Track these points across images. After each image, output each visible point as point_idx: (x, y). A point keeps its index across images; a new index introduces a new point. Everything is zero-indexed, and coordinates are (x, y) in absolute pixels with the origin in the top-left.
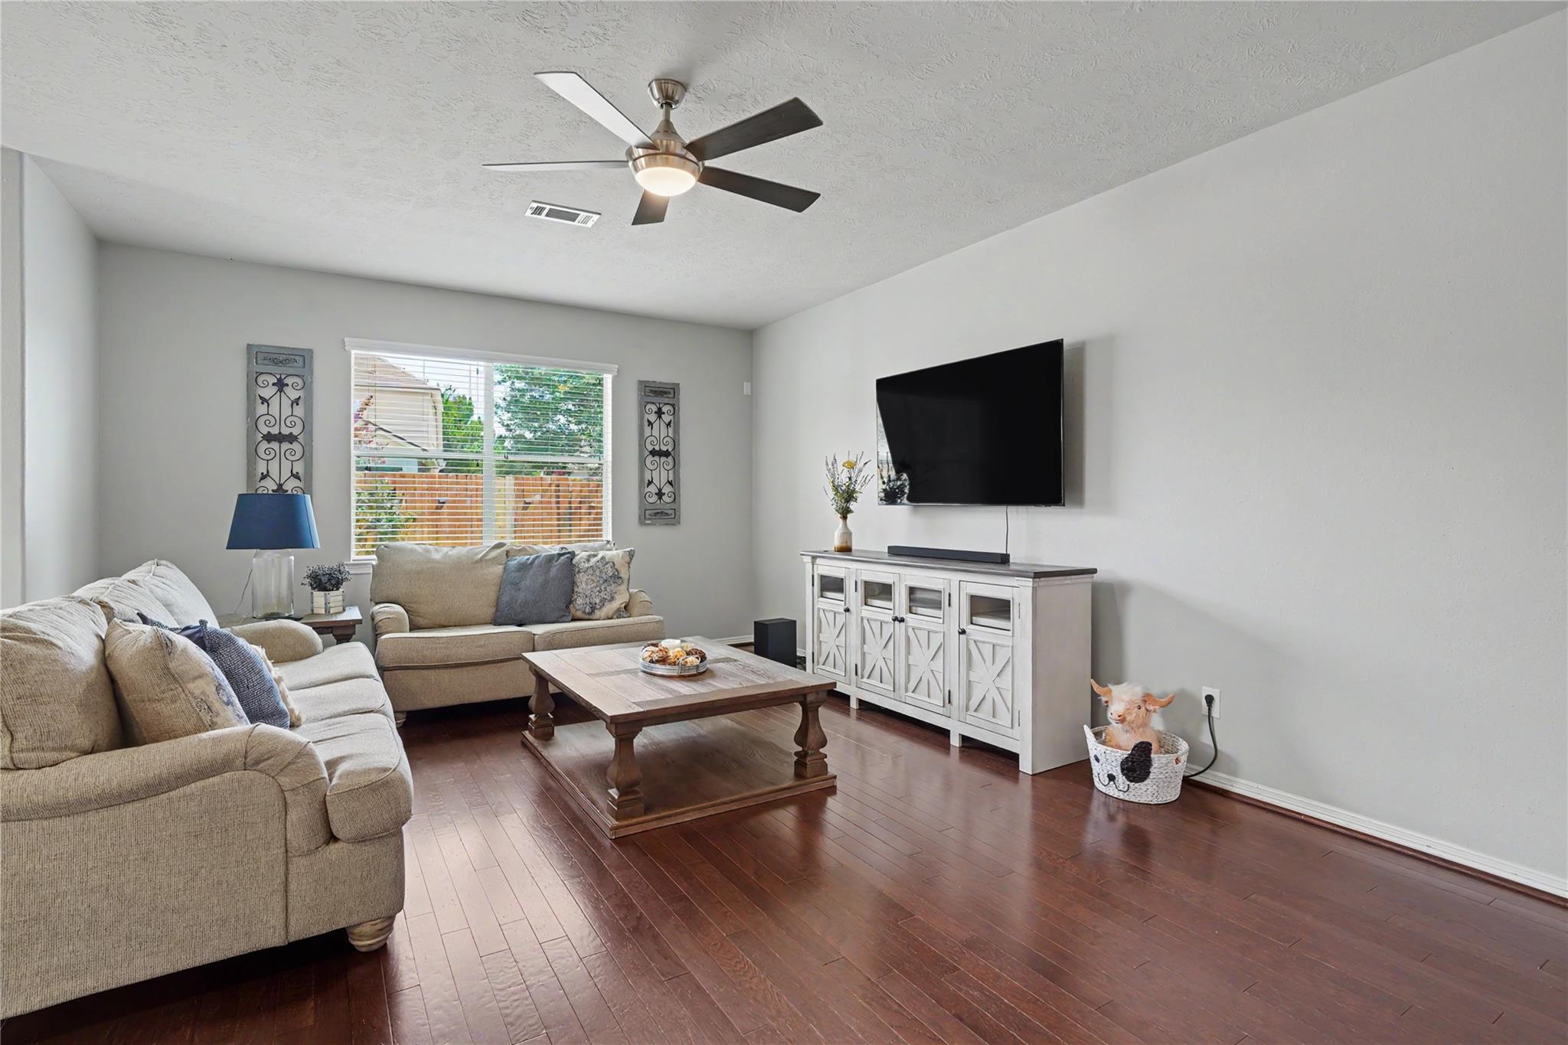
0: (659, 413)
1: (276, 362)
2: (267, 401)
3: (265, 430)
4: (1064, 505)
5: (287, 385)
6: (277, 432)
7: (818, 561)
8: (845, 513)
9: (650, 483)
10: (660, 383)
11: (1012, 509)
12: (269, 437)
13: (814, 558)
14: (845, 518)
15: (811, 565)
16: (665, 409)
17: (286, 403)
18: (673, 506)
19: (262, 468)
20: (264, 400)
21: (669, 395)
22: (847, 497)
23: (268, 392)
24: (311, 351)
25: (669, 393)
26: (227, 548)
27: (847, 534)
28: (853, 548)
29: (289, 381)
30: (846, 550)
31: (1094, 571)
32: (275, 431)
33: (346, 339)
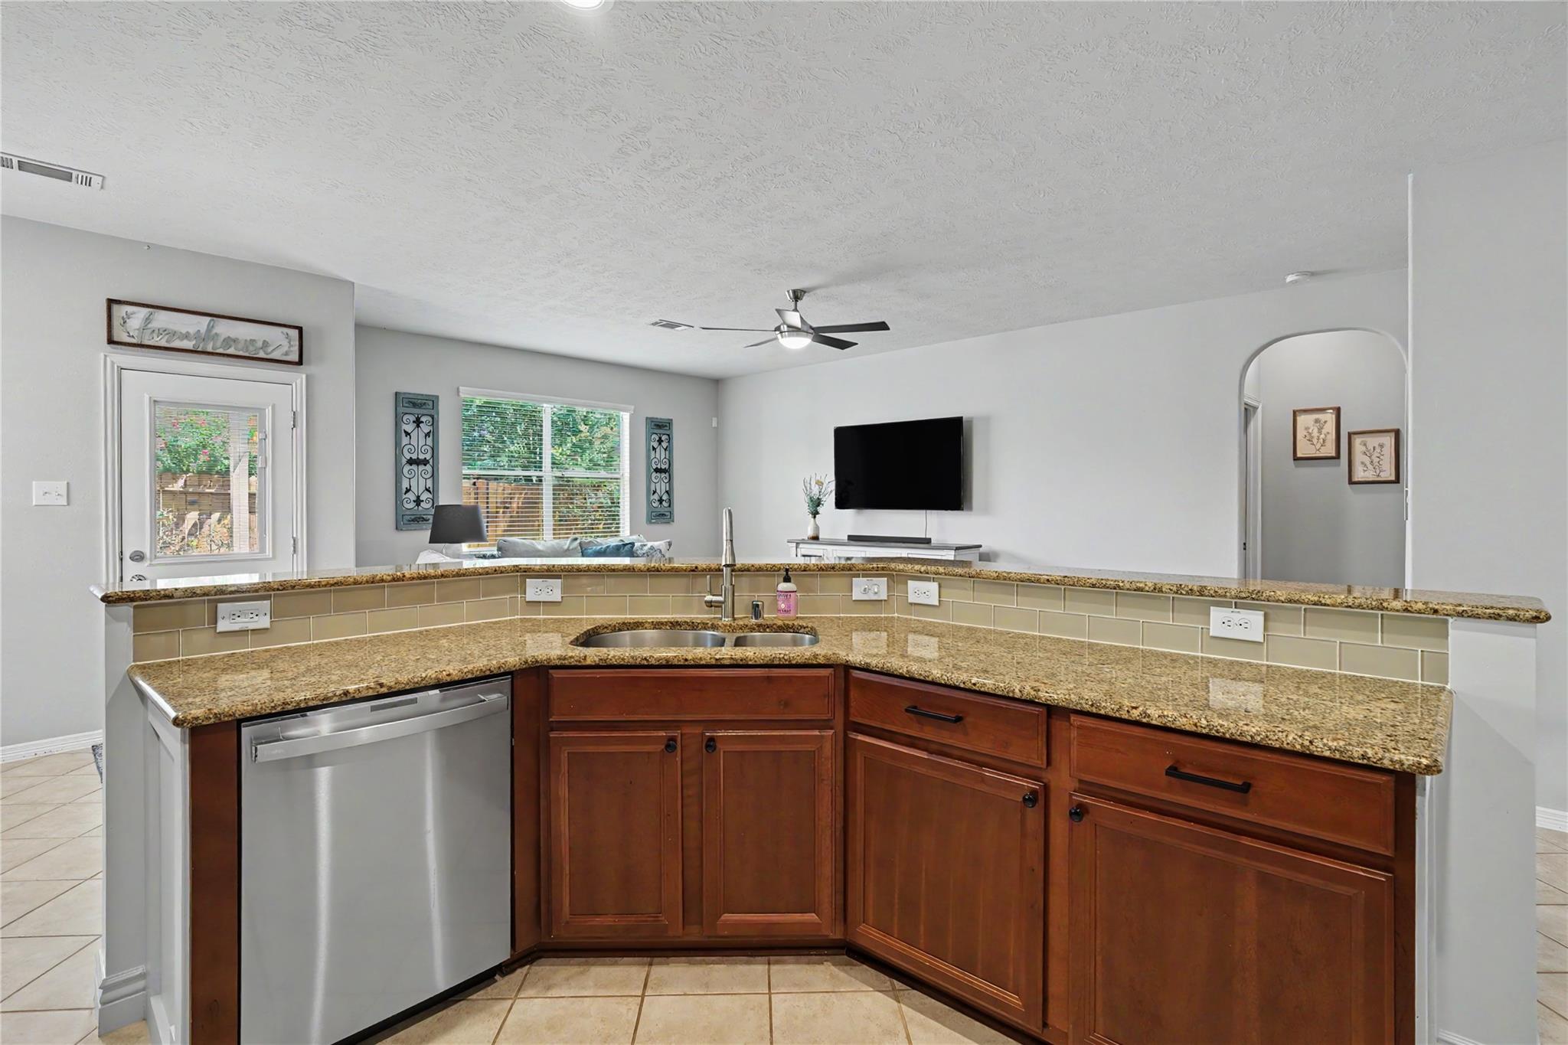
0: (660, 441)
1: (415, 405)
2: (409, 434)
3: (408, 456)
4: (963, 510)
5: (423, 422)
6: (416, 458)
7: (801, 546)
8: (815, 514)
9: (654, 492)
10: (661, 419)
11: (928, 511)
12: (411, 462)
13: (798, 544)
14: (815, 517)
15: (795, 548)
16: (663, 438)
17: (422, 435)
18: (668, 509)
19: (405, 484)
20: (407, 434)
21: (666, 428)
22: (816, 504)
23: (409, 428)
24: (437, 397)
25: (666, 426)
26: (430, 542)
27: (817, 528)
28: (820, 537)
29: (423, 419)
30: (816, 538)
31: (980, 546)
32: (414, 457)
33: (461, 388)
